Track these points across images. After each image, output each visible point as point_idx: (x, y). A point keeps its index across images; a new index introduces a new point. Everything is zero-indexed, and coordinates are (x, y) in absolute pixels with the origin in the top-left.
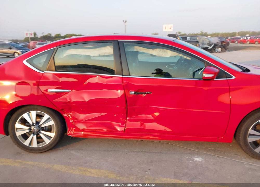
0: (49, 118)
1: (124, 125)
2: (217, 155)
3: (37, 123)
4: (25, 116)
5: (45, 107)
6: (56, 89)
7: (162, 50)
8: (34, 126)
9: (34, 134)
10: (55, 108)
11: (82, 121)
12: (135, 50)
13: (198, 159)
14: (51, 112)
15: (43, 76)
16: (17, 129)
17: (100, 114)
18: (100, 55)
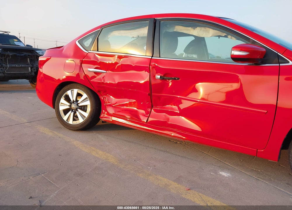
0: (86, 98)
1: (148, 115)
2: (258, 177)
3: (77, 101)
4: (69, 93)
5: (85, 86)
6: (95, 68)
7: (203, 29)
8: (74, 103)
9: (72, 111)
10: (92, 88)
11: (114, 106)
12: (175, 30)
13: (225, 174)
14: (89, 92)
15: (86, 56)
16: (61, 103)
17: (129, 101)
18: (138, 36)
